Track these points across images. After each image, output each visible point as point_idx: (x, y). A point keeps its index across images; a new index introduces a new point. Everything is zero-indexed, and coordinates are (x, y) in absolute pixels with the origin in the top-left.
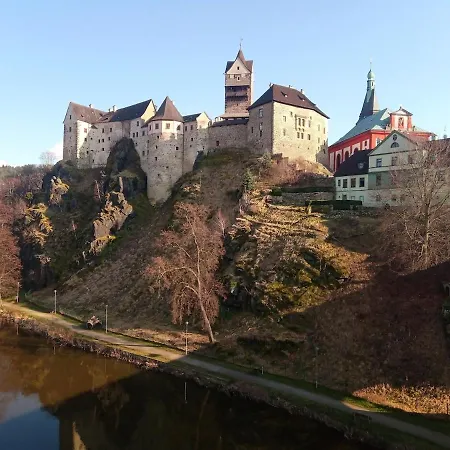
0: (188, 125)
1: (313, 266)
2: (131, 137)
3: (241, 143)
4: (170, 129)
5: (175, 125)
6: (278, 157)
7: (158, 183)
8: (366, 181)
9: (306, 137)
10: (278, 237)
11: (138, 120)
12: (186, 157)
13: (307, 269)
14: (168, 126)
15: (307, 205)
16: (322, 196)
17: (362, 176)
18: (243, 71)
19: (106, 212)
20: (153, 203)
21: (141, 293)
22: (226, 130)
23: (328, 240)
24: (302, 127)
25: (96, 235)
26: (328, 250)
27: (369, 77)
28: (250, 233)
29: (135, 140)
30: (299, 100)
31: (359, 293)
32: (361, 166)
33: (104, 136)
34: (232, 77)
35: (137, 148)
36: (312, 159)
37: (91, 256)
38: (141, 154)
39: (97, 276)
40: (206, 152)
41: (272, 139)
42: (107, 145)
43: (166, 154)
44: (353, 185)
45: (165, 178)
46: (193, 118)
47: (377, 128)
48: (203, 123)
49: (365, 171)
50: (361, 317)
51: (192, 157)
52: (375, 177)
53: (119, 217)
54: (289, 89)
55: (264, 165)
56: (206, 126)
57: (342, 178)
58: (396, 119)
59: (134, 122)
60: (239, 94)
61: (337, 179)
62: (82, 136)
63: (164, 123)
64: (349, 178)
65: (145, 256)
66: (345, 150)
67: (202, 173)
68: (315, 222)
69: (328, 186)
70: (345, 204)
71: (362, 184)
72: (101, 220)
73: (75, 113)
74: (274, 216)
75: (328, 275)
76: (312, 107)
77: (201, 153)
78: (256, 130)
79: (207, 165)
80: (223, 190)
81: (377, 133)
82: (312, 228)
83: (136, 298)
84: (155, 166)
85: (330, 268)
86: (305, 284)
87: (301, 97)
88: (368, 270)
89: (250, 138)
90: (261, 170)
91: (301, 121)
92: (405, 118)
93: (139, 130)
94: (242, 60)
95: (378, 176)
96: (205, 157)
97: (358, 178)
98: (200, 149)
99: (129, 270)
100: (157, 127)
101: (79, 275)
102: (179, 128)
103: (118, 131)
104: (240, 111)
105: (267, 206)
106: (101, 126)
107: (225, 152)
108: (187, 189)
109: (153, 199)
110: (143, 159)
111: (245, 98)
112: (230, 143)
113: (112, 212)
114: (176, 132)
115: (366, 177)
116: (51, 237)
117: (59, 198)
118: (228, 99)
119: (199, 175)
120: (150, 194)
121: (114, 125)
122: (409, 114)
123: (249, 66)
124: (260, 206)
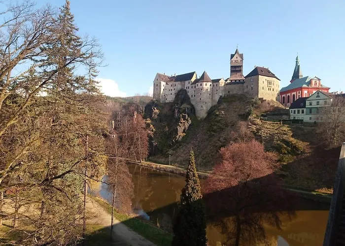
0: (215, 84)
1: (288, 146)
2: (185, 88)
3: (240, 93)
4: (207, 86)
5: (209, 84)
6: (261, 99)
7: (201, 110)
8: (305, 111)
9: (272, 90)
10: (270, 134)
11: (189, 81)
12: (213, 98)
13: (285, 148)
14: (206, 85)
15: (280, 121)
16: (285, 117)
17: (303, 109)
18: (239, 59)
19: (181, 123)
20: (199, 119)
21: (206, 157)
22: (233, 86)
23: (292, 136)
24: (270, 86)
25: (178, 133)
26: (293, 140)
27: (297, 59)
28: (257, 133)
29: (187, 90)
30: (268, 73)
31: (308, 157)
32: (302, 104)
33: (172, 88)
34: (234, 61)
35: (189, 94)
36: (275, 100)
37: (177, 142)
38: (190, 96)
39: (182, 150)
40: (223, 96)
41: (258, 92)
42: (173, 92)
43: (205, 97)
44: (298, 112)
45: (205, 108)
46: (218, 81)
47: (304, 86)
48: (222, 83)
49: (304, 106)
50: (310, 165)
51: (217, 98)
52: (309, 110)
53: (187, 125)
54: (263, 68)
55: (256, 103)
56: (223, 85)
57: (293, 110)
58: (313, 82)
59: (187, 82)
60: (237, 69)
61: (291, 110)
62: (162, 88)
63: (204, 83)
64: (296, 110)
65: (202, 141)
66: (287, 95)
67: (224, 105)
68: (285, 128)
69: (287, 113)
70: (295, 121)
71: (303, 112)
72: (180, 126)
73: (159, 78)
74: (266, 126)
75: (294, 150)
76: (273, 76)
77: (221, 96)
78: (249, 87)
79: (225, 102)
80: (236, 113)
81: (305, 88)
82: (285, 131)
83: (204, 159)
84: (200, 102)
85: (295, 147)
86: (285, 154)
87: (269, 72)
88: (311, 148)
89: (246, 90)
90: (254, 105)
91: (269, 83)
92: (318, 81)
93: (189, 85)
94: (238, 53)
95: (311, 109)
96: (223, 98)
97: (301, 110)
98: (221, 95)
99: (196, 148)
100: (201, 85)
101: (173, 150)
102: (211, 85)
103: (179, 86)
104: (237, 77)
105: (262, 122)
106: (170, 84)
107: (233, 96)
108: (218, 113)
109: (199, 117)
110: (191, 99)
111: (240, 71)
112: (235, 92)
113: (184, 123)
114: (209, 87)
115: (305, 110)
116: (155, 133)
117: (156, 116)
118: (232, 71)
119: (222, 107)
120: (198, 115)
121: (177, 83)
122: (319, 80)
123: (241, 56)
124: (258, 121)
